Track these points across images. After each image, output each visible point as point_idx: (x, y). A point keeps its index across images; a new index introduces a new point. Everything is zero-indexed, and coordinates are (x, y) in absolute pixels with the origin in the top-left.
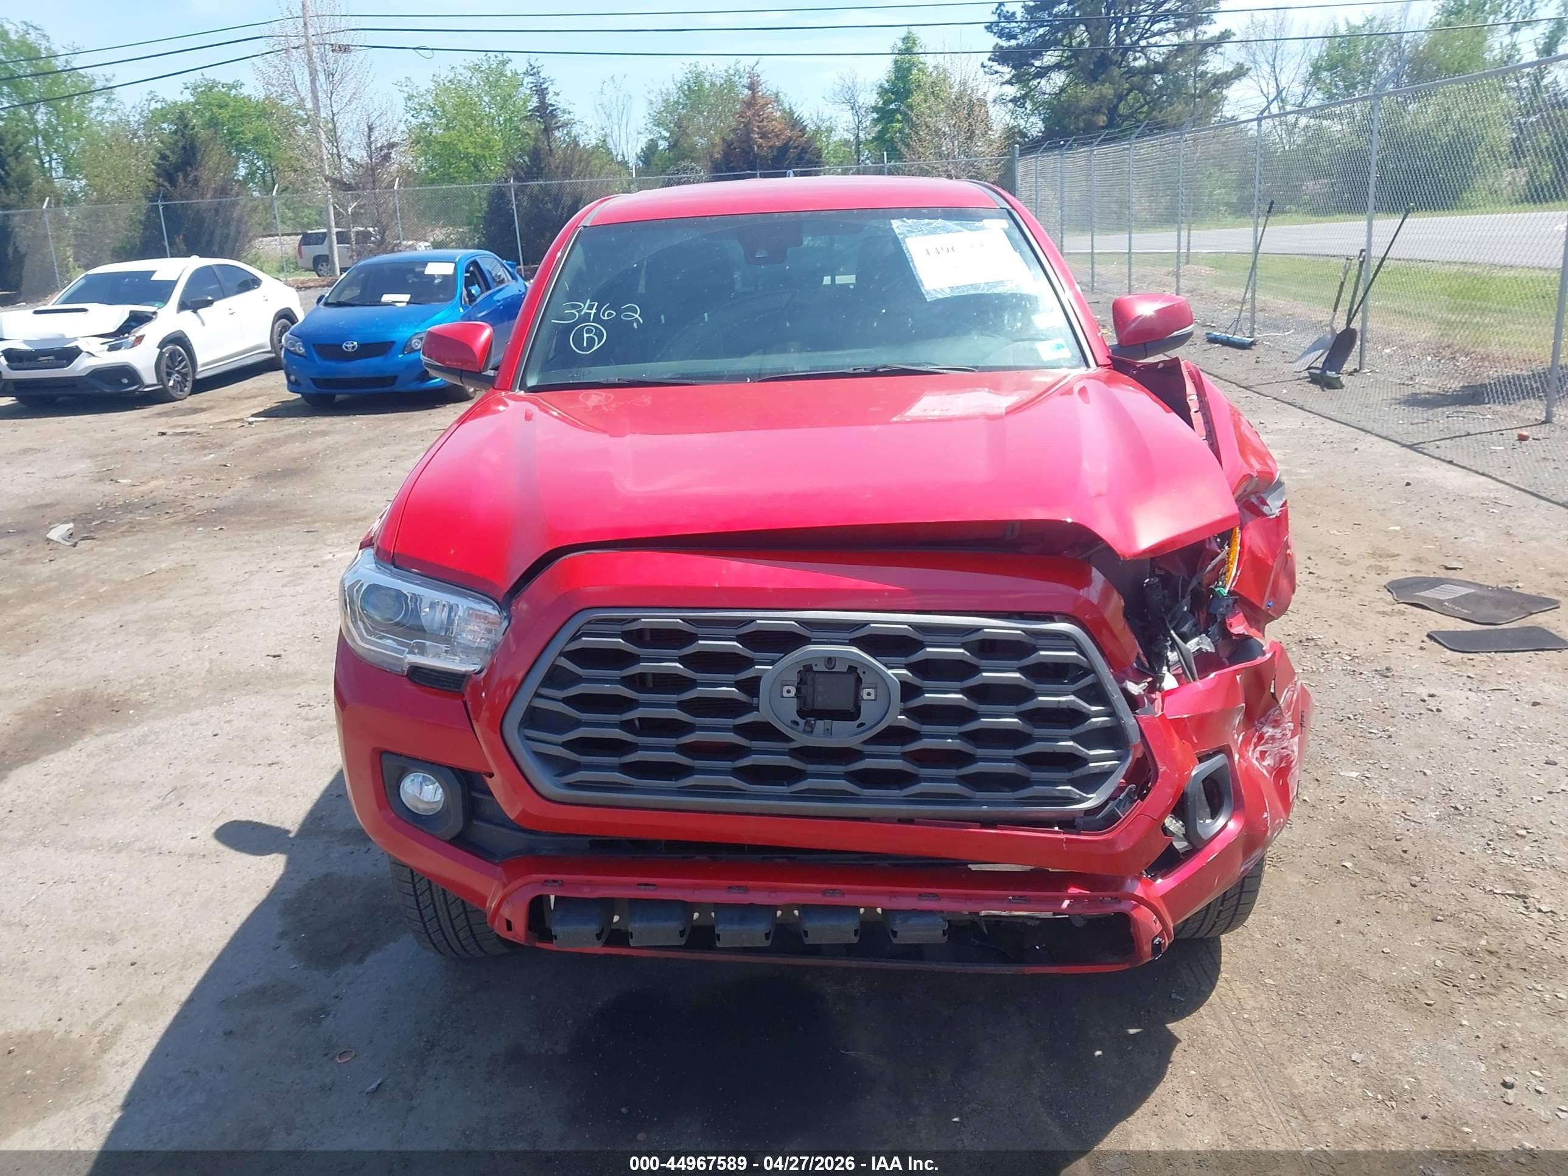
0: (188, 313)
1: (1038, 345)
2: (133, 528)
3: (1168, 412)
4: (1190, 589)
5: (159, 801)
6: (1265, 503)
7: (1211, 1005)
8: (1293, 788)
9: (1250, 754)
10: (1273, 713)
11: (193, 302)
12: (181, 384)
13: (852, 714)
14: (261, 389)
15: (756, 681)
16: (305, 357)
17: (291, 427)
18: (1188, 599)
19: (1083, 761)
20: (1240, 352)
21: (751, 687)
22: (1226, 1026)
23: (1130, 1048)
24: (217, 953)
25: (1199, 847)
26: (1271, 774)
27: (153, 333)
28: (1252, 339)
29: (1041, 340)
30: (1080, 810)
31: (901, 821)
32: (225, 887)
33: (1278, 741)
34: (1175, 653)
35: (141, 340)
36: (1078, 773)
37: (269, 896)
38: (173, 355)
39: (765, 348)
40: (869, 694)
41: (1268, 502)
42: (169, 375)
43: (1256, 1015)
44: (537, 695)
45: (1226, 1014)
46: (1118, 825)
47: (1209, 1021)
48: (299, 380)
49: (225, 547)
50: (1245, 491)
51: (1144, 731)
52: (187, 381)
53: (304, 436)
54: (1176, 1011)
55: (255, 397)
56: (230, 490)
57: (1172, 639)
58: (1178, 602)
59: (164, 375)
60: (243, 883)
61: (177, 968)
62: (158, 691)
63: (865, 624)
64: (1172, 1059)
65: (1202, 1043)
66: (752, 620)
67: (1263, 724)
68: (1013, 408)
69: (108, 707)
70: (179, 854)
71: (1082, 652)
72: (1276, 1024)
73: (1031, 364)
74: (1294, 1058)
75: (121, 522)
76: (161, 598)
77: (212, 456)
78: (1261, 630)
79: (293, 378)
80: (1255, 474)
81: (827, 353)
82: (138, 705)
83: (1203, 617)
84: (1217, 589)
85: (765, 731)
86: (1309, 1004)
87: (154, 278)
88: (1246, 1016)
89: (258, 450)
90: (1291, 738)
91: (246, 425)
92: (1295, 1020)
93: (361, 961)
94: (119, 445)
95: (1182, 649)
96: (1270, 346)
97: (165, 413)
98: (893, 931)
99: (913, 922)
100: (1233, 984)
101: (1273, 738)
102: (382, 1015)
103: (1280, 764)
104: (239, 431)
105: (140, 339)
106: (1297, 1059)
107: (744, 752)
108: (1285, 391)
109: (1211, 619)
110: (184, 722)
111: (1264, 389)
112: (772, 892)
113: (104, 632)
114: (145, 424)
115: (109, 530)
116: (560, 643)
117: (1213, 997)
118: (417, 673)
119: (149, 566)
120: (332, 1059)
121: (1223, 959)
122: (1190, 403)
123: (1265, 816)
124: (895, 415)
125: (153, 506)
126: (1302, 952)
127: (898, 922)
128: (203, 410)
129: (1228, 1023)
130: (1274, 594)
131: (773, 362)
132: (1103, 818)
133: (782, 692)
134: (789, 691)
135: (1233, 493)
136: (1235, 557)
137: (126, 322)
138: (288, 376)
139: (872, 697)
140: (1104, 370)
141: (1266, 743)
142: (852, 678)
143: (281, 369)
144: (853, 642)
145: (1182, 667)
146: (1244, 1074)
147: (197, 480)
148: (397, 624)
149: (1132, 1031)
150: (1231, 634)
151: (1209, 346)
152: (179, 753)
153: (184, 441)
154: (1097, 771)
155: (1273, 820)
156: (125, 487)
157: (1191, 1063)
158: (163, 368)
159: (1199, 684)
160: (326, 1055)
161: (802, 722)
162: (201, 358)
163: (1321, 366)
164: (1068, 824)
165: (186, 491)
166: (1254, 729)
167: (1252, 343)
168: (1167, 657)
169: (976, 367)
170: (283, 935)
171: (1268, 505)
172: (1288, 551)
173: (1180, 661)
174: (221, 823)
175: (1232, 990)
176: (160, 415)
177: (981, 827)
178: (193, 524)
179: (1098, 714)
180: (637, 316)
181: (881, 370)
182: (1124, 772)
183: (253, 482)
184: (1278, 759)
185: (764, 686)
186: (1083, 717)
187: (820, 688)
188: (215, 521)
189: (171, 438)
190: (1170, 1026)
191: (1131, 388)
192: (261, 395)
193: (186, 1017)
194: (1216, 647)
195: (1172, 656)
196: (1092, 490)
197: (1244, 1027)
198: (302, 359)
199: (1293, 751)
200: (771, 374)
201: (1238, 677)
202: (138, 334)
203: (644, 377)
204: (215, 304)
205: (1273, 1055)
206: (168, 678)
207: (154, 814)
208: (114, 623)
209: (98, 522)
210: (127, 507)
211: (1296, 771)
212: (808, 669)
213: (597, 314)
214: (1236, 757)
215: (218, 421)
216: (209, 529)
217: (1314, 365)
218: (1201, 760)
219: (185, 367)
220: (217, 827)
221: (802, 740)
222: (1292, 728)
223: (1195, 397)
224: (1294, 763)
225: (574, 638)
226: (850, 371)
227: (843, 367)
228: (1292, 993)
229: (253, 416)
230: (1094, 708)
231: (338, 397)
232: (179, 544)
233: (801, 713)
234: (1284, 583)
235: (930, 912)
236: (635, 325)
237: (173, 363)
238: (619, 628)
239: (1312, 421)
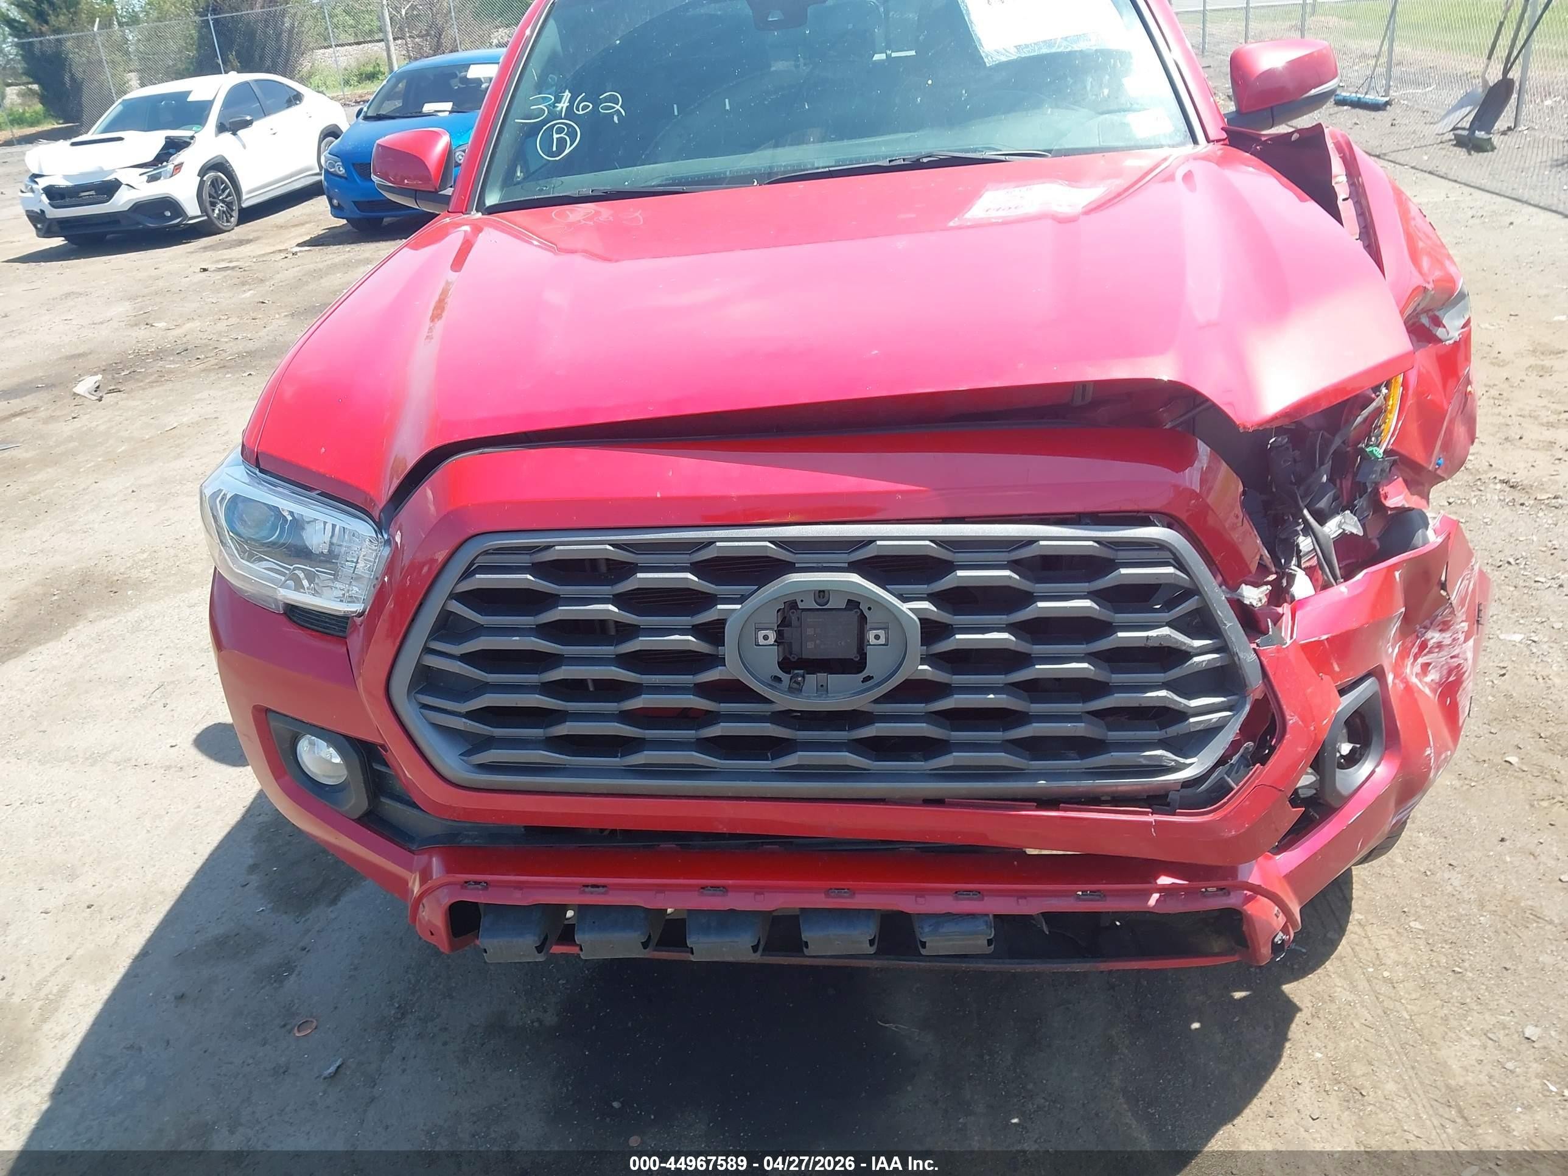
0: (227, 135)
1: (1130, 118)
2: (162, 377)
3: (1302, 200)
4: (1332, 451)
5: (144, 701)
6: (1437, 322)
7: (1340, 959)
8: (1464, 707)
9: (1408, 670)
10: (1443, 613)
11: (230, 125)
12: (227, 214)
13: (855, 664)
14: (310, 215)
15: (720, 624)
16: (346, 178)
17: (335, 256)
18: (1327, 466)
19: (1182, 715)
20: (1373, 114)
21: (713, 632)
22: (1361, 988)
23: (1236, 1020)
24: (180, 891)
25: (1338, 806)
26: (1434, 691)
27: (192, 159)
28: (1387, 99)
29: (1135, 111)
30: (1176, 782)
31: (928, 802)
32: (199, 807)
33: (1447, 649)
34: (1309, 540)
35: (180, 168)
36: (1173, 731)
37: (243, 817)
38: (214, 183)
39: (777, 139)
40: (877, 637)
41: (1444, 322)
42: (213, 204)
43: (1400, 973)
44: (427, 650)
45: (1360, 971)
46: (1229, 800)
47: (1338, 981)
48: (342, 204)
49: (251, 396)
50: (1415, 310)
51: (1268, 669)
52: (232, 210)
53: (347, 265)
54: (1296, 966)
55: (303, 224)
56: (265, 330)
57: (1305, 521)
58: (1314, 469)
59: (208, 205)
60: (218, 802)
61: (135, 912)
62: (160, 566)
63: (870, 541)
64: (1290, 1035)
65: (1330, 1013)
66: (711, 542)
67: (1427, 628)
68: (1093, 206)
69: (107, 587)
70: (156, 767)
71: (1180, 565)
72: (1426, 986)
73: (1121, 144)
74: (1450, 1034)
75: (150, 371)
76: (179, 456)
77: (251, 292)
78: (1426, 497)
79: (335, 202)
80: (1430, 287)
81: (858, 141)
82: (139, 585)
83: (1347, 484)
84: (1368, 450)
85: (734, 690)
86: (1467, 957)
87: (189, 99)
88: (1386, 974)
89: (299, 283)
90: (1465, 642)
91: (290, 256)
92: (1450, 979)
93: (334, 901)
94: (161, 284)
95: (1320, 535)
96: (1407, 106)
97: (211, 246)
98: (921, 941)
99: (949, 928)
100: (1369, 928)
101: (1439, 646)
102: (352, 973)
103: (1448, 678)
104: (282, 263)
105: (178, 167)
106: (1454, 1035)
107: (709, 718)
108: (1426, 158)
109: (1359, 489)
110: (182, 604)
111: (1400, 157)
112: (757, 893)
113: (116, 499)
114: (189, 260)
115: (138, 380)
116: (448, 583)
117: (1343, 947)
118: (293, 612)
119: (171, 421)
120: (290, 1031)
121: (1355, 893)
122: (1337, 188)
123: (1428, 752)
124: (952, 217)
125: (184, 352)
126: (1456, 883)
127: (927, 930)
128: (249, 241)
129: (1363, 984)
130: (1447, 446)
131: (786, 157)
132: (1207, 790)
133: (756, 638)
134: (766, 638)
135: (1402, 312)
136: (1394, 402)
137: (162, 149)
138: (330, 200)
139: (882, 641)
140: (1218, 146)
141: (1430, 652)
142: (853, 616)
143: (323, 194)
144: (853, 567)
145: (1318, 557)
146: (1384, 1057)
147: (233, 320)
148: (273, 544)
149: (1238, 995)
150: (1386, 508)
151: (1336, 109)
152: (172, 642)
153: (225, 277)
154: (1201, 727)
155: (1438, 754)
156: (160, 332)
157: (1315, 1042)
158: (205, 196)
159: (1342, 590)
160: (284, 1026)
161: (785, 677)
162: (245, 185)
163: (1468, 126)
164: (1158, 800)
165: (220, 334)
166: (1414, 636)
167: (1387, 103)
168: (1298, 545)
169: (1049, 151)
170: (253, 868)
171: (1445, 327)
172: (1469, 389)
173: (1314, 549)
174: (204, 726)
175: (1367, 937)
176: (205, 249)
177: (1038, 808)
178: (223, 370)
179: (1202, 651)
180: (618, 107)
181: (925, 160)
182: (1238, 726)
183: (289, 319)
184: (1445, 672)
185: (731, 633)
186: (1182, 655)
187: (810, 632)
188: (245, 366)
189: (212, 275)
190: (1287, 988)
191: (1251, 169)
192: (310, 222)
193: (136, 976)
194: (1364, 526)
195: (1305, 543)
196: (1201, 316)
197: (1384, 989)
198: (343, 180)
199: (1466, 660)
200: (785, 172)
201: (1397, 574)
202: (176, 162)
203: (627, 186)
204: (255, 124)
205: (1422, 1029)
206: (172, 552)
207: (135, 717)
208: (127, 488)
209: (128, 372)
210: (159, 354)
211: (1468, 685)
212: (793, 605)
213: (569, 109)
214: (1390, 678)
215: (263, 252)
216: (237, 376)
217: (1459, 125)
218: (1342, 692)
219: (229, 195)
220: (198, 730)
221: (783, 701)
222: (1466, 629)
223: (1343, 178)
224: (1467, 674)
225: (468, 573)
226: (885, 163)
227: (877, 158)
228: (1446, 941)
229: (299, 245)
230: (1197, 643)
231: (387, 220)
232: (205, 394)
233: (785, 665)
234: (1460, 430)
235: (972, 916)
236: (616, 119)
237: (216, 192)
238: (525, 559)
239: (1457, 193)
